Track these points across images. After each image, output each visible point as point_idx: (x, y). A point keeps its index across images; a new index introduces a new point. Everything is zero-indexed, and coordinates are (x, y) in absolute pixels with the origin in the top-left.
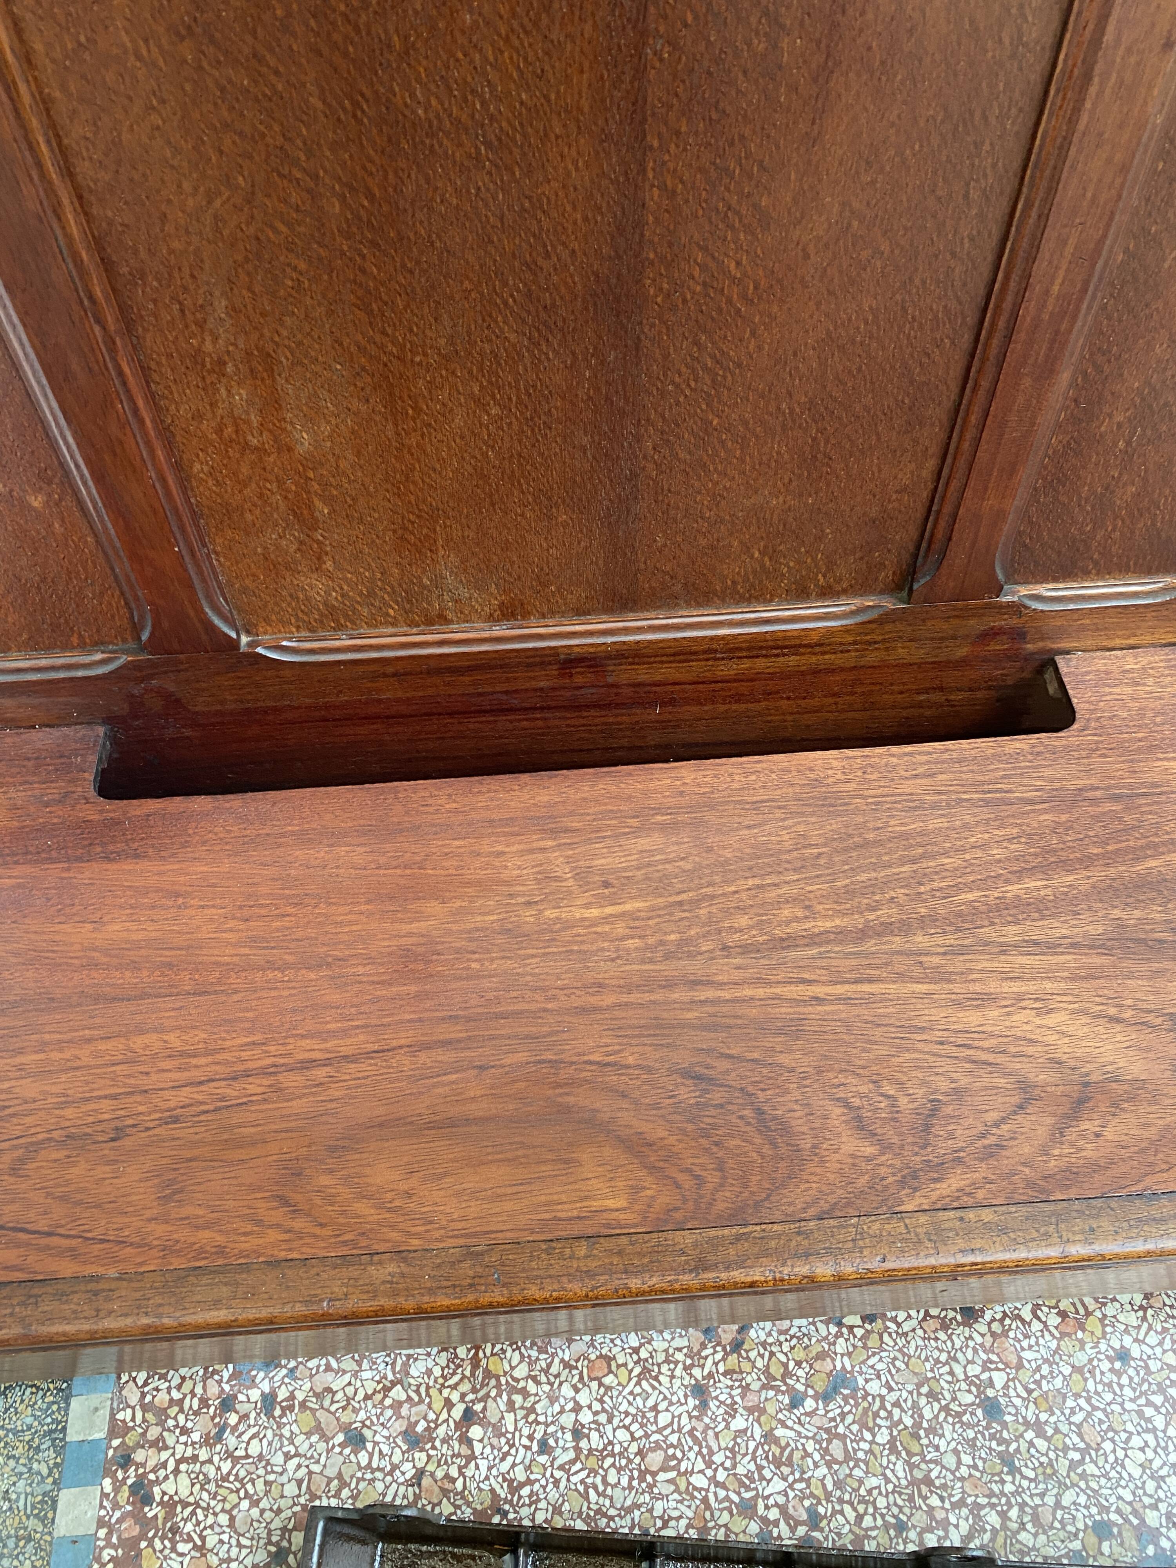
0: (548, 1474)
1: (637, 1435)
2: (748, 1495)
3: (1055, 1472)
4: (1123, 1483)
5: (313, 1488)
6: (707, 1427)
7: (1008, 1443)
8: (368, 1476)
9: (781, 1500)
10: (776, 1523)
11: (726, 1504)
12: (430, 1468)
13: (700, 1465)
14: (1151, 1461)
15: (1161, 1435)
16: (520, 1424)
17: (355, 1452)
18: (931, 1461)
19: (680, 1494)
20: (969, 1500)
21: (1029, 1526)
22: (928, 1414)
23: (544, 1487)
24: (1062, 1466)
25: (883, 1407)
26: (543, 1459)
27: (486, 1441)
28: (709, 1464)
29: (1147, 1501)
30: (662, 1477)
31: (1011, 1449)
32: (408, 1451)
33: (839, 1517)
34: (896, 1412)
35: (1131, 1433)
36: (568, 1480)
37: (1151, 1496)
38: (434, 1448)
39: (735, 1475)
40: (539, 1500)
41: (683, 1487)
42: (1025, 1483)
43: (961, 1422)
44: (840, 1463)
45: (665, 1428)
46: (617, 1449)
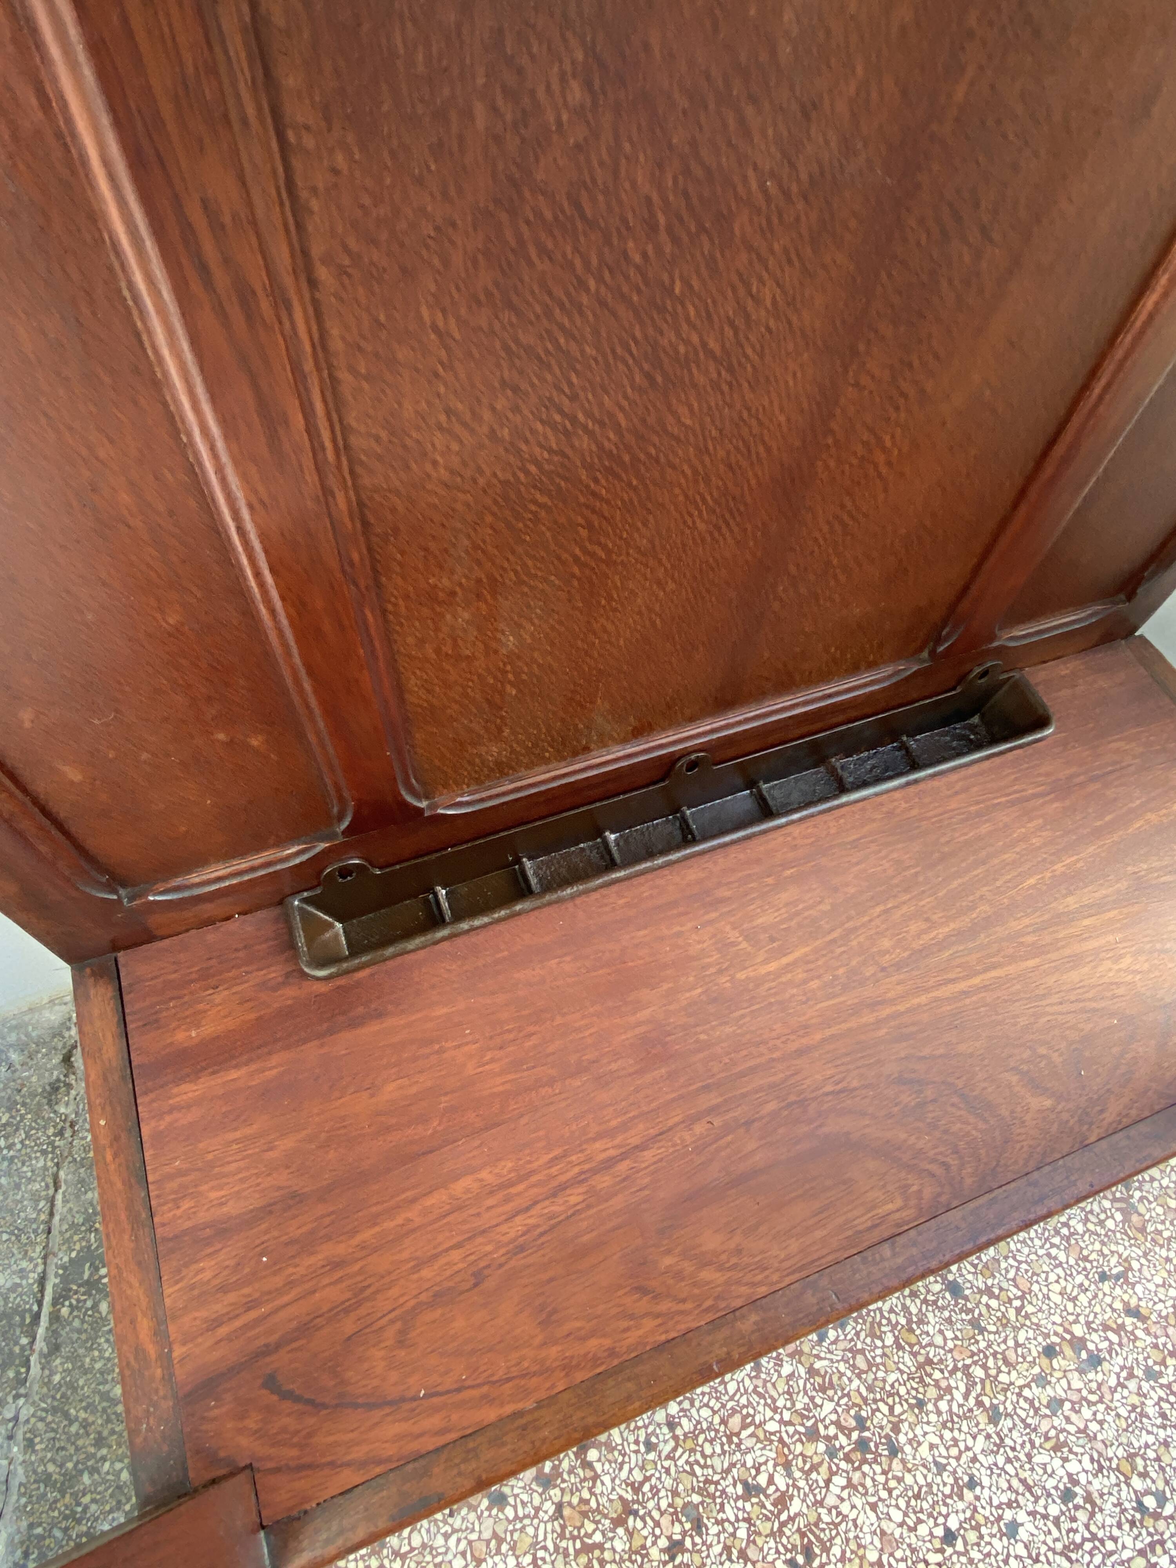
0: (659, 1467)
1: (716, 1409)
2: (809, 1424)
3: (1008, 1320)
4: (1052, 1311)
5: (477, 1554)
6: (765, 1381)
7: (971, 1311)
8: (518, 1526)
9: (834, 1417)
10: (836, 1437)
11: (797, 1437)
12: (566, 1498)
13: (769, 1413)
14: (1065, 1288)
15: (1065, 1266)
16: (625, 1434)
17: (501, 1510)
18: (926, 1346)
19: (761, 1442)
20: (960, 1365)
21: (1004, 1368)
22: (914, 1310)
23: (659, 1479)
24: (1012, 1315)
25: (882, 1316)
26: (652, 1456)
27: (603, 1459)
28: (775, 1410)
29: (1071, 1318)
30: (744, 1434)
31: (976, 1315)
32: (544, 1492)
33: (877, 1414)
34: (893, 1317)
35: (1047, 1273)
36: (676, 1465)
37: (1072, 1314)
38: (564, 1481)
39: (796, 1411)
40: (658, 1491)
41: (762, 1436)
42: (992, 1337)
43: (938, 1307)
44: (866, 1372)
45: (735, 1394)
46: (705, 1426)
